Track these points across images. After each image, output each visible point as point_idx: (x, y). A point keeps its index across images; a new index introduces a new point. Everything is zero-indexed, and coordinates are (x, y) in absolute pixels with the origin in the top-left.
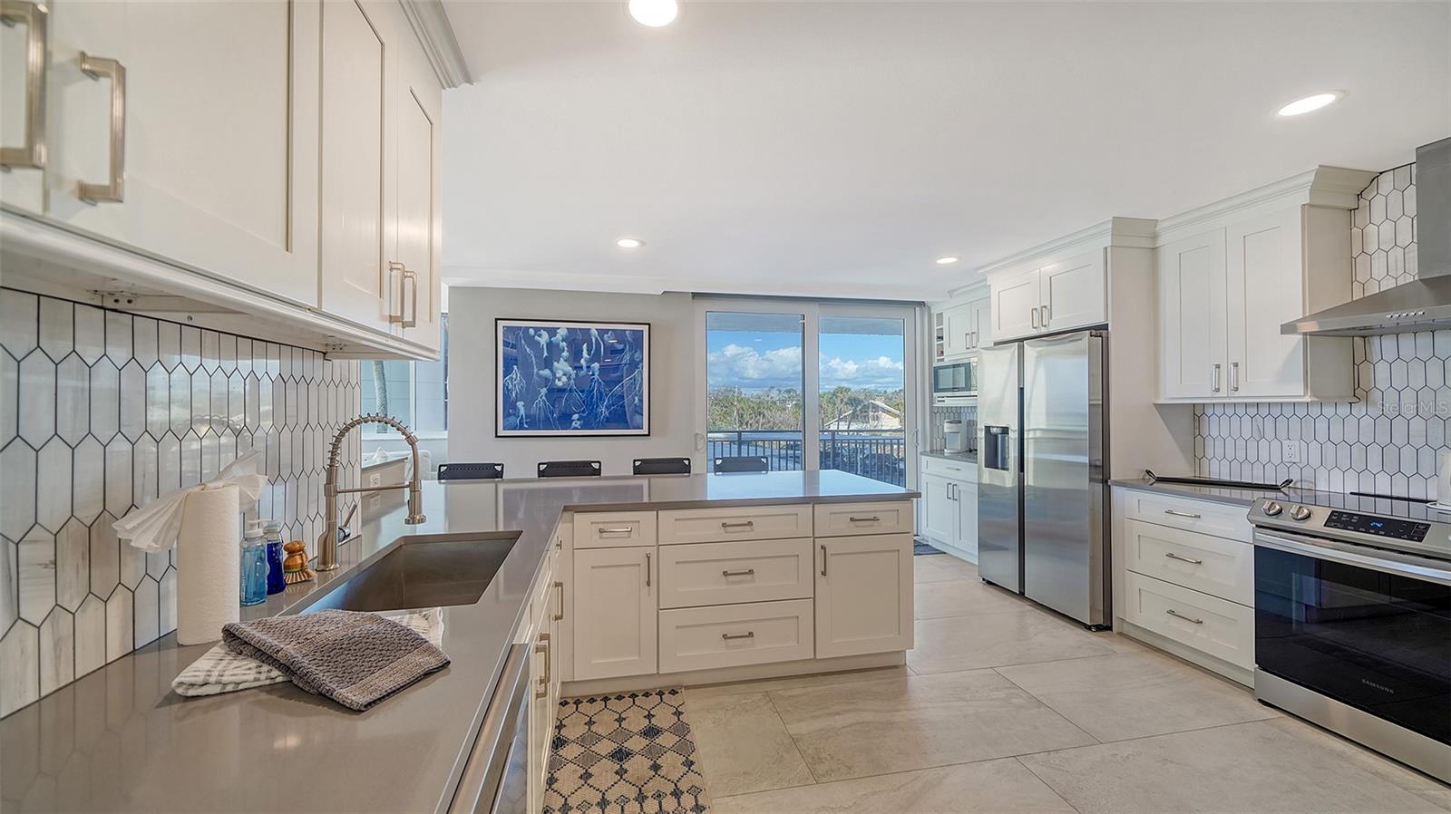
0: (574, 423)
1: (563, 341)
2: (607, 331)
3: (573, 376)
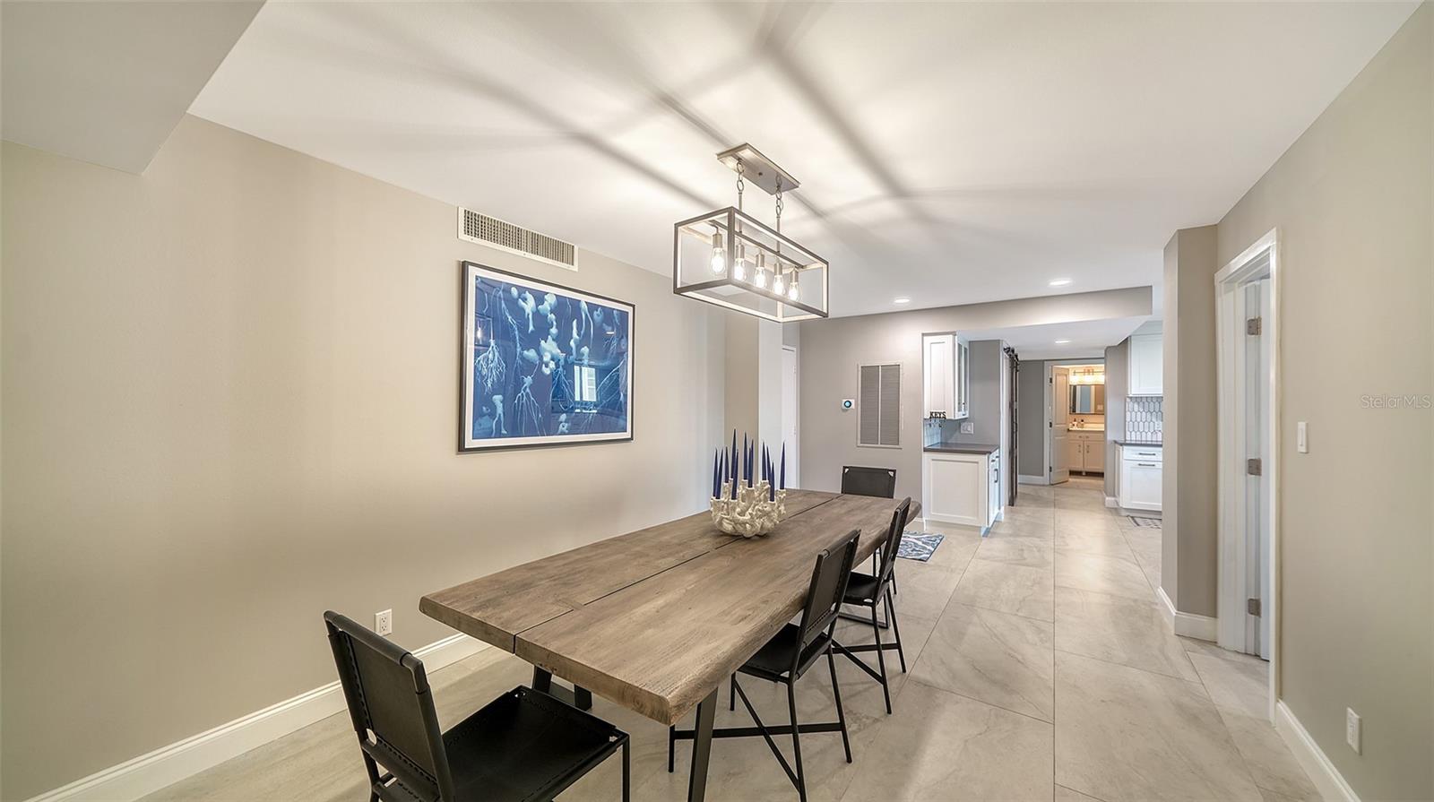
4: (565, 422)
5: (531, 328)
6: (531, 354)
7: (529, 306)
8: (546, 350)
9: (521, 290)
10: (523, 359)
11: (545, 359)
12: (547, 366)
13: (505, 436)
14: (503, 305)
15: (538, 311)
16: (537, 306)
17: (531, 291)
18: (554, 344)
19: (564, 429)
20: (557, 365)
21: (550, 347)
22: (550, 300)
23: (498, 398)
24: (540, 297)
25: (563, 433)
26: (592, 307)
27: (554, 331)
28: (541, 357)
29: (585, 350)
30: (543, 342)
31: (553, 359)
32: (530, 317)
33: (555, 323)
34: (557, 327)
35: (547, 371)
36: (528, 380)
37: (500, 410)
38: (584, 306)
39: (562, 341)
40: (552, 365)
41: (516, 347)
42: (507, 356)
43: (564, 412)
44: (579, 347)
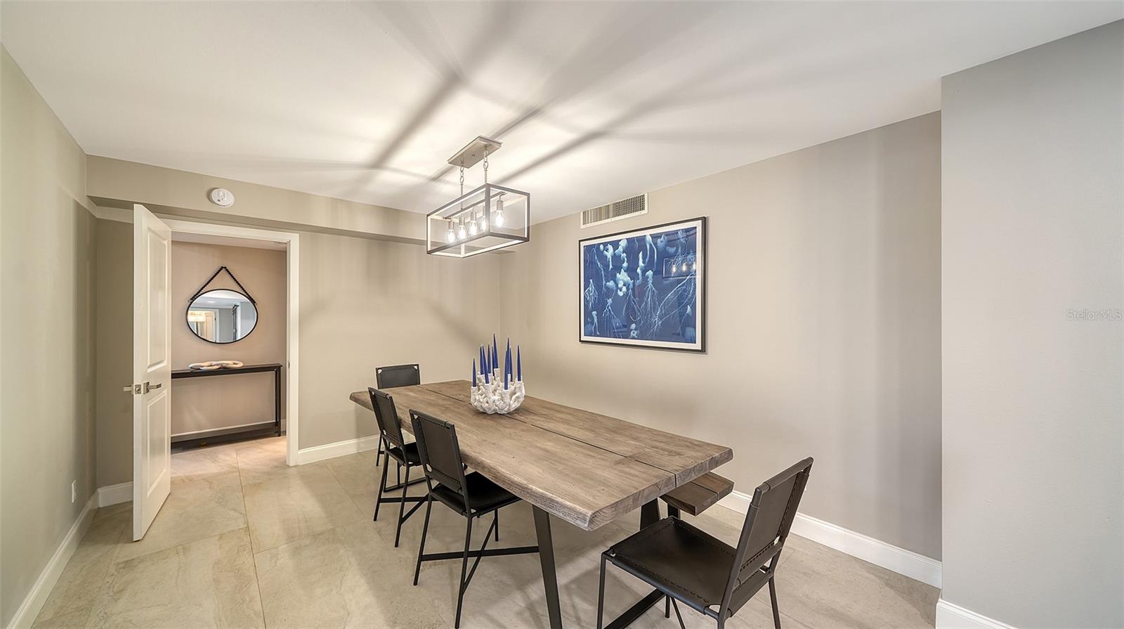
4: (636, 329)
5: (611, 267)
6: (611, 284)
7: (609, 254)
8: (619, 280)
9: (605, 244)
10: (607, 288)
11: (620, 286)
12: (621, 291)
13: (598, 336)
14: (596, 258)
15: (615, 254)
16: (614, 251)
17: (610, 243)
18: (626, 274)
19: (635, 335)
20: (628, 289)
21: (623, 277)
22: (623, 244)
23: (594, 313)
24: (615, 244)
25: (633, 338)
26: (654, 237)
27: (625, 265)
28: (617, 285)
29: (650, 273)
30: (618, 274)
31: (624, 285)
32: (610, 260)
33: (626, 259)
34: (627, 262)
35: (621, 294)
36: (610, 301)
37: (596, 320)
38: (649, 239)
39: (631, 271)
40: (624, 289)
41: (602, 281)
42: (599, 287)
43: (634, 323)
44: (644, 272)
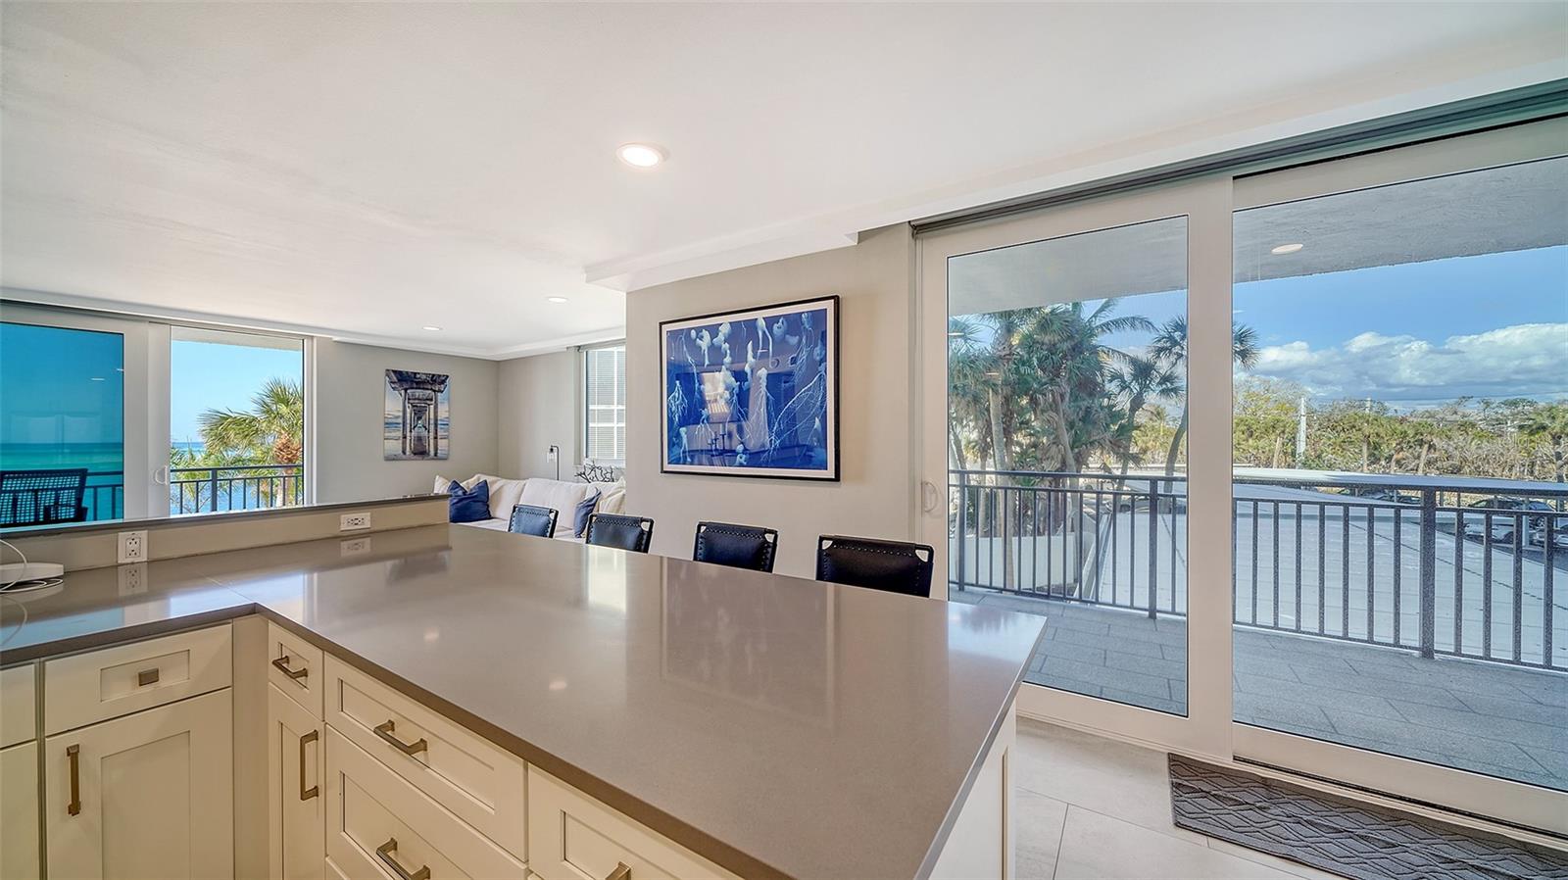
0: (738, 457)
1: (725, 341)
2: (776, 319)
3: (737, 389)
